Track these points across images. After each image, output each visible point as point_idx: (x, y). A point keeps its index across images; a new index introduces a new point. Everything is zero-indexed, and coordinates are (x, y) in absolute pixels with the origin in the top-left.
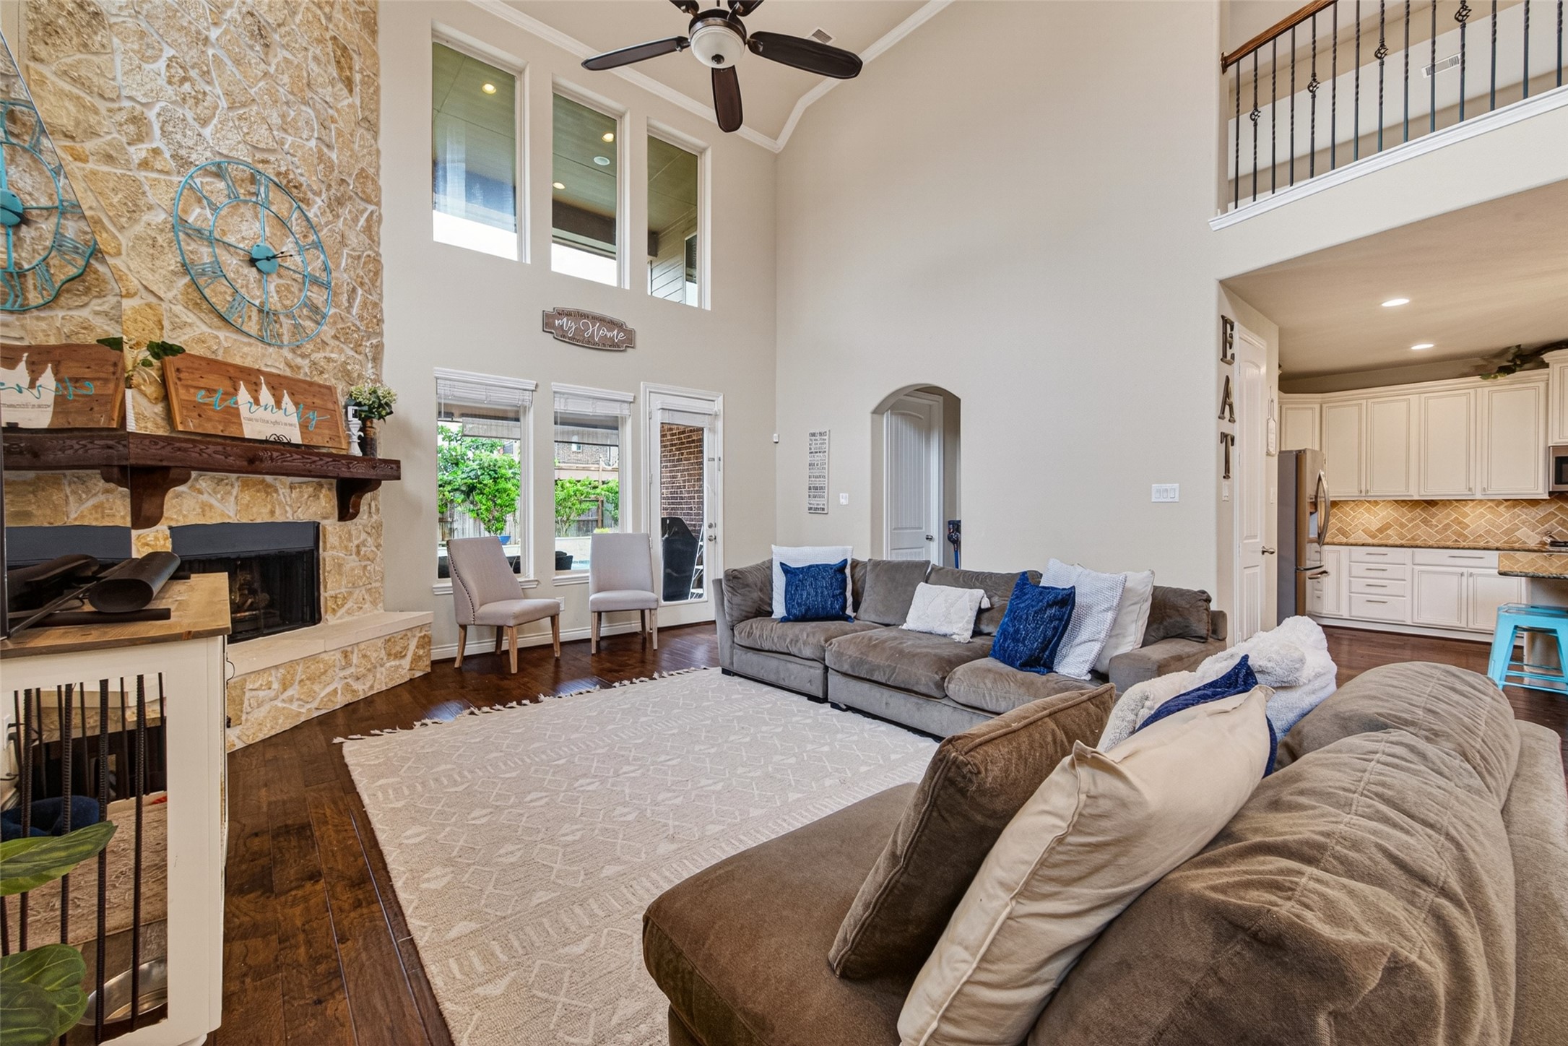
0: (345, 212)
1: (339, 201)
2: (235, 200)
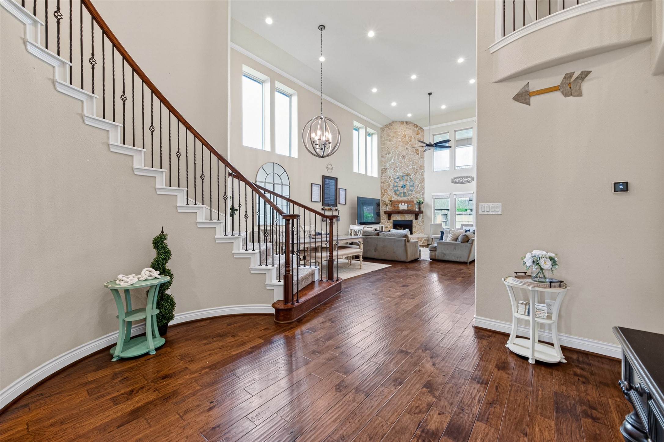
1: (416, 173)
2: (400, 180)
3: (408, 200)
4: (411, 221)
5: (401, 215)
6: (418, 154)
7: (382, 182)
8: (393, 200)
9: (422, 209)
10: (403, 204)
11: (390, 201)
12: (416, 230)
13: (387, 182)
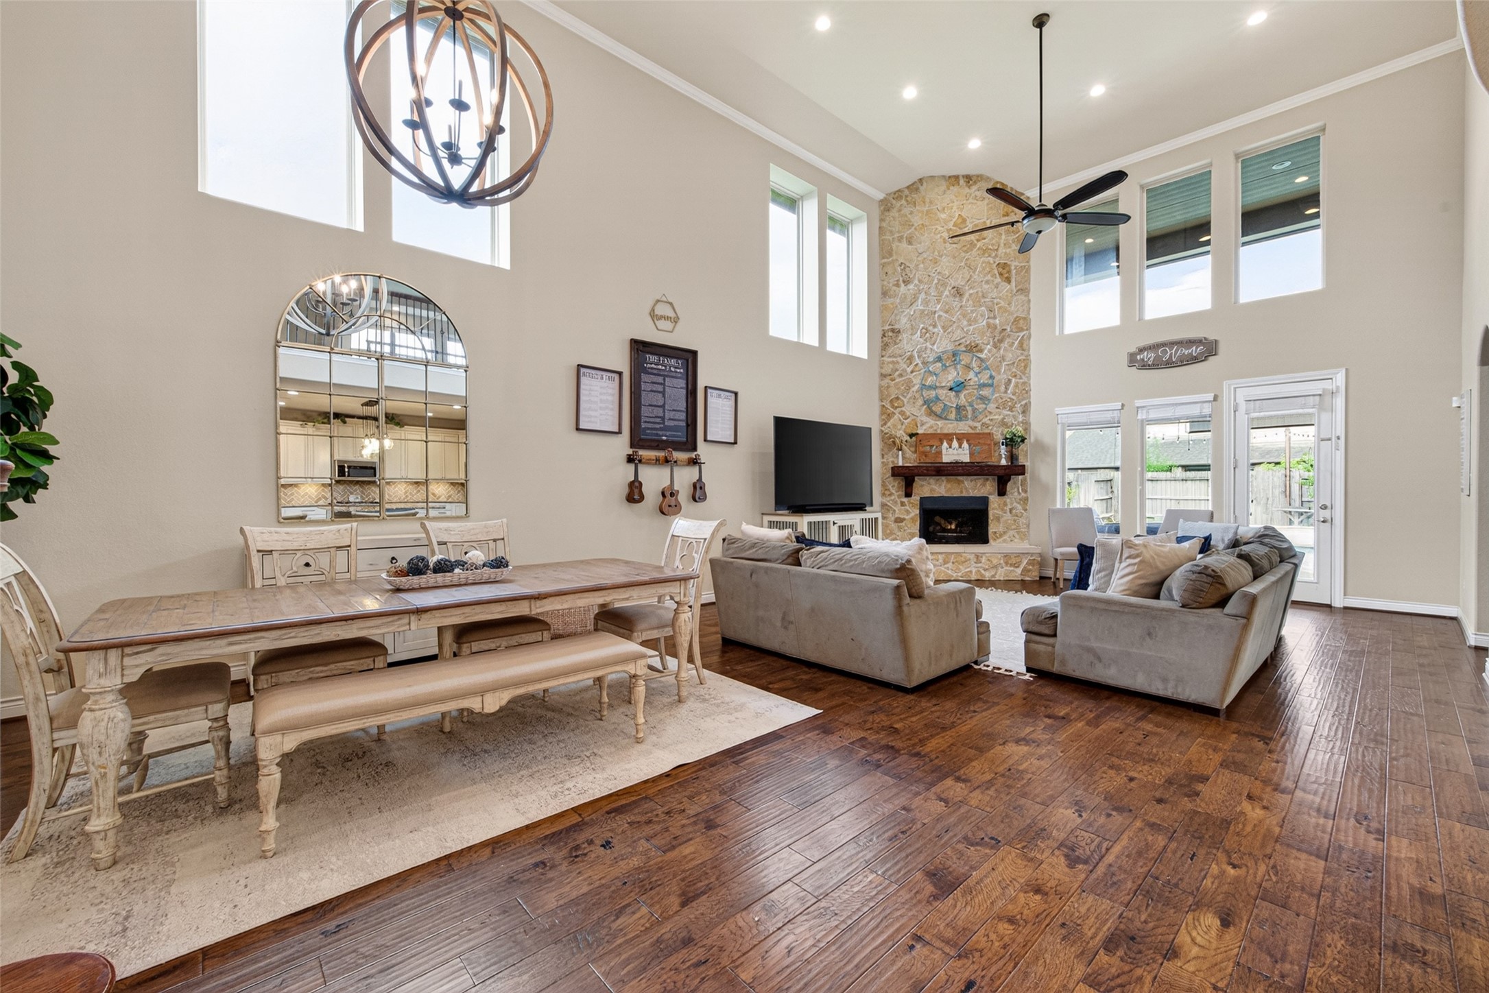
0: (1005, 345)
1: (1001, 341)
2: (945, 367)
3: (971, 431)
4: (985, 500)
5: (948, 481)
6: (1008, 280)
7: (883, 376)
8: (920, 431)
9: (1022, 461)
10: (955, 444)
11: (911, 435)
12: (1001, 529)
13: (901, 375)
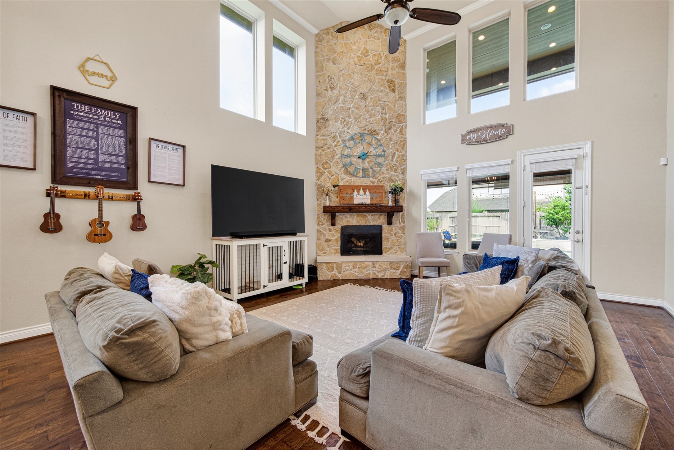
0: (392, 131)
1: (389, 129)
2: (356, 144)
3: (371, 184)
4: (380, 228)
5: (358, 216)
6: (394, 91)
7: (318, 148)
8: (341, 184)
9: (401, 203)
10: (362, 192)
11: (335, 186)
12: (390, 246)
13: (329, 148)
